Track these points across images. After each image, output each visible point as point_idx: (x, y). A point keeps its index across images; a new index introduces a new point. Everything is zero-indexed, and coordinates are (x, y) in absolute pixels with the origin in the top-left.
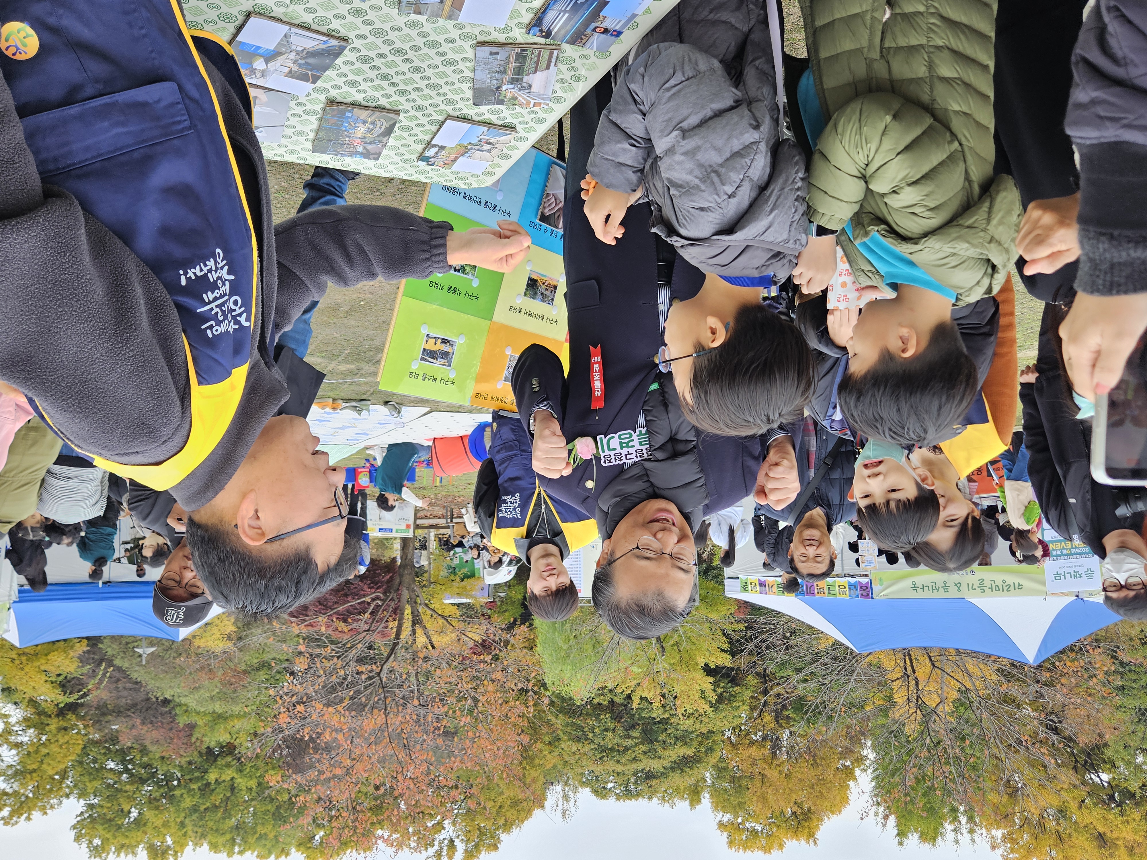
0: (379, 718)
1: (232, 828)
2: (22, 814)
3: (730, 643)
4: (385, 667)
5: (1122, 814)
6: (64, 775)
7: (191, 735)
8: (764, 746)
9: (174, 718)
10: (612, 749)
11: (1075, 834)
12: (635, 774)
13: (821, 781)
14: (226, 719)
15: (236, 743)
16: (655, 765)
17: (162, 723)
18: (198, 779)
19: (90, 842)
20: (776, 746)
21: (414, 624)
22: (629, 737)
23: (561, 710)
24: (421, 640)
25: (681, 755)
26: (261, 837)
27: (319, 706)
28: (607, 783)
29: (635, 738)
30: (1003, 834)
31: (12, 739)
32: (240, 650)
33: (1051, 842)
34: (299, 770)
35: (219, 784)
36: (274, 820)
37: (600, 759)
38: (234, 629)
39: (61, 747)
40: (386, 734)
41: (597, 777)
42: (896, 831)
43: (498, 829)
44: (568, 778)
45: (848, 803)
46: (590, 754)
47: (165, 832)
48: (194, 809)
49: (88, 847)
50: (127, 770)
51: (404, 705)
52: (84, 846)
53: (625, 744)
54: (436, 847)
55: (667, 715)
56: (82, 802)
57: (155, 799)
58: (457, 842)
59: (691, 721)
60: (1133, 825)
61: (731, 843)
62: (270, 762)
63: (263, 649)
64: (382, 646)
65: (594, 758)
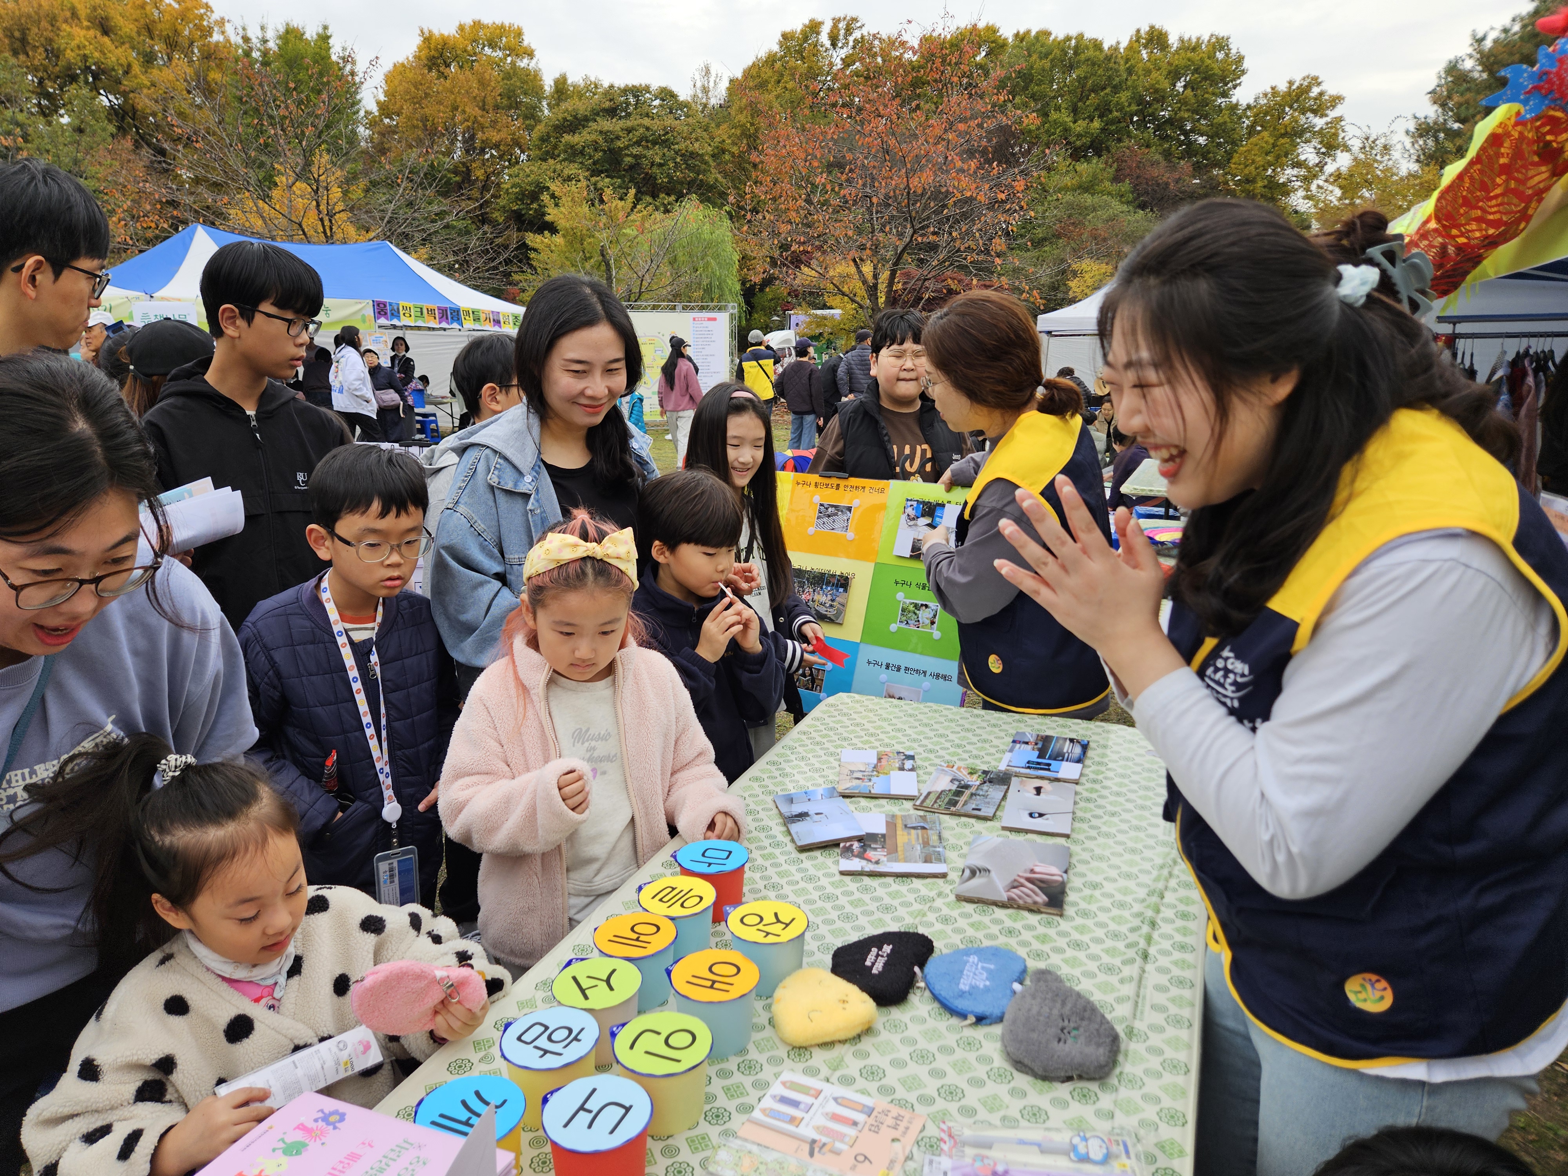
0: (915, 183)
1: (1078, 67)
2: (1298, 88)
3: (529, 259)
4: (908, 240)
5: (85, 57)
6: (1251, 131)
7: (1117, 171)
8: (483, 141)
9: (1135, 188)
10: (655, 143)
11: (134, 35)
12: (629, 115)
13: (417, 102)
14: (1080, 187)
15: (1070, 160)
16: (606, 124)
17: (1147, 183)
18: (1112, 122)
19: (1227, 55)
20: (469, 142)
21: (875, 286)
22: (635, 157)
23: (711, 188)
24: (867, 269)
25: (577, 135)
26: (1046, 56)
27: (981, 198)
28: (661, 106)
29: (628, 155)
30: (211, 36)
31: (1303, 172)
32: (1063, 261)
33: (159, 26)
34: (1003, 130)
35: (1089, 117)
36: (1031, 74)
37: (667, 133)
38: (1070, 283)
39: (1253, 162)
40: (909, 166)
41: (671, 112)
42: (331, 41)
43: (782, 57)
44: (702, 112)
45: (386, 76)
46: (679, 139)
47: (1148, 64)
48: (1116, 89)
49: (1229, 50)
50: (1186, 133)
51: (887, 197)
52: (1234, 51)
53: (640, 149)
54: (851, 39)
55: (593, 179)
56: (1234, 100)
57: (1158, 102)
58: (827, 43)
59: (566, 172)
60: (74, 44)
61: (519, 34)
62: (1033, 139)
63: (1039, 261)
64: (910, 264)
65: (675, 134)
